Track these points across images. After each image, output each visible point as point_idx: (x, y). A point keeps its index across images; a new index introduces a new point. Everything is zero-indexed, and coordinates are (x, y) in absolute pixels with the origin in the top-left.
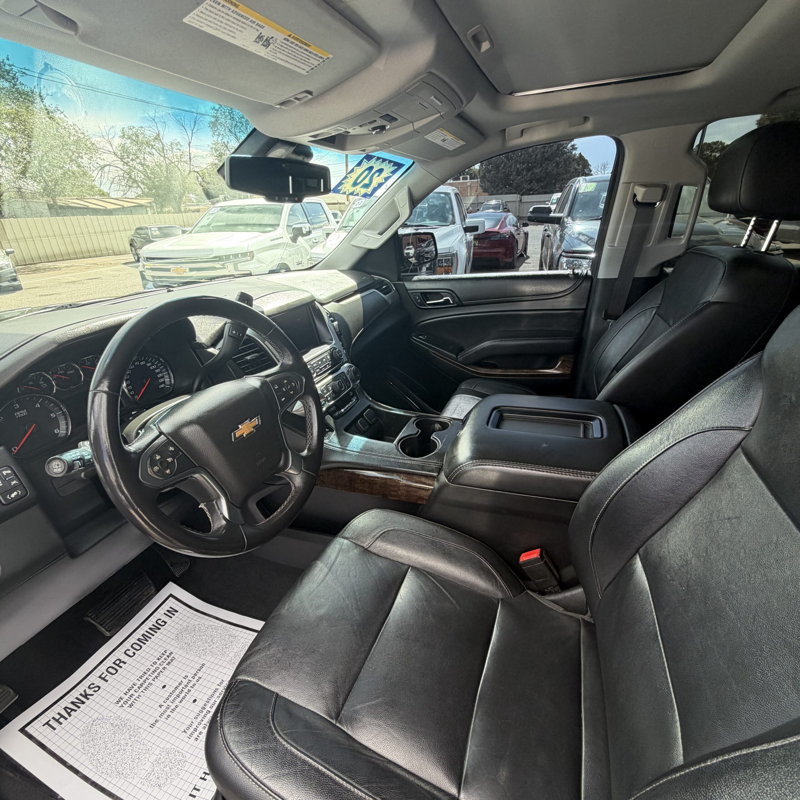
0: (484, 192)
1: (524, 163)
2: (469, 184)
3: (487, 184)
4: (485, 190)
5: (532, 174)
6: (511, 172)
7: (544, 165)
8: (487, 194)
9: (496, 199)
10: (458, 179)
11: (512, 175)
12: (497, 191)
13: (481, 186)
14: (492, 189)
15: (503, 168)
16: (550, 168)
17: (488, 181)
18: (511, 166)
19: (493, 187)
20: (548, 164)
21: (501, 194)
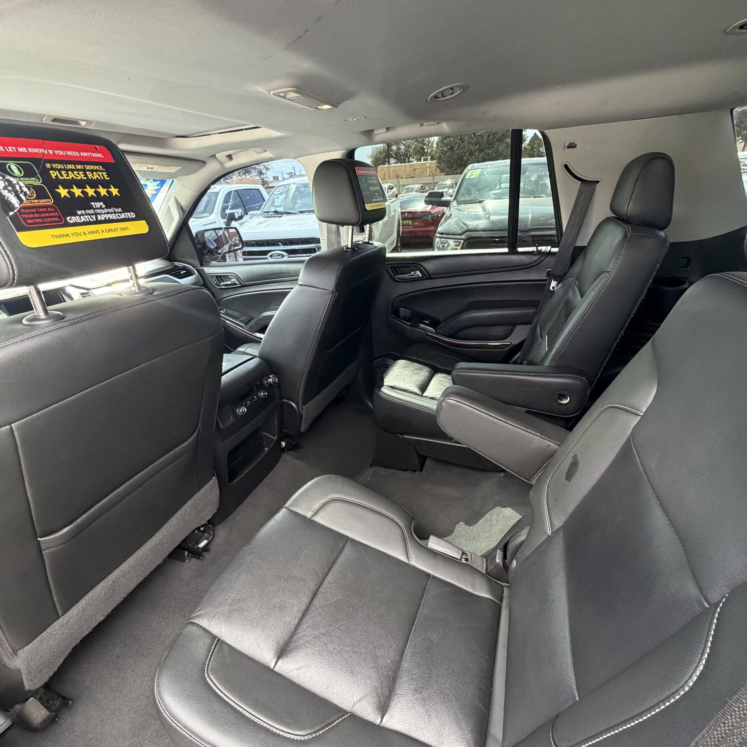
0: (441, 172)
1: (476, 144)
2: (428, 165)
3: (443, 165)
4: (442, 171)
5: (485, 154)
6: (464, 153)
7: (495, 146)
8: (444, 174)
9: (452, 179)
10: (420, 160)
11: (465, 155)
12: (452, 171)
13: (438, 167)
14: (448, 170)
15: (457, 149)
16: (500, 149)
17: (444, 162)
18: (464, 147)
19: (448, 167)
20: (499, 145)
21: (456, 174)
